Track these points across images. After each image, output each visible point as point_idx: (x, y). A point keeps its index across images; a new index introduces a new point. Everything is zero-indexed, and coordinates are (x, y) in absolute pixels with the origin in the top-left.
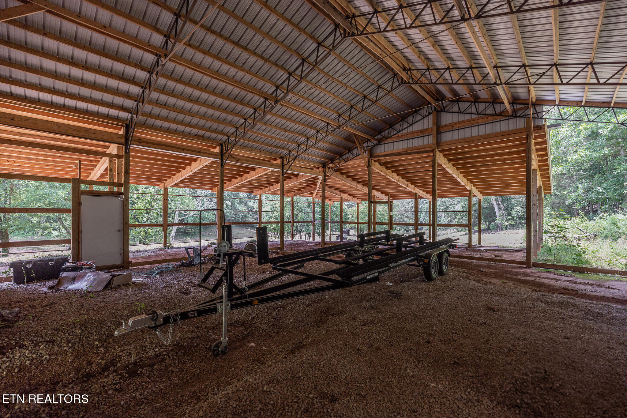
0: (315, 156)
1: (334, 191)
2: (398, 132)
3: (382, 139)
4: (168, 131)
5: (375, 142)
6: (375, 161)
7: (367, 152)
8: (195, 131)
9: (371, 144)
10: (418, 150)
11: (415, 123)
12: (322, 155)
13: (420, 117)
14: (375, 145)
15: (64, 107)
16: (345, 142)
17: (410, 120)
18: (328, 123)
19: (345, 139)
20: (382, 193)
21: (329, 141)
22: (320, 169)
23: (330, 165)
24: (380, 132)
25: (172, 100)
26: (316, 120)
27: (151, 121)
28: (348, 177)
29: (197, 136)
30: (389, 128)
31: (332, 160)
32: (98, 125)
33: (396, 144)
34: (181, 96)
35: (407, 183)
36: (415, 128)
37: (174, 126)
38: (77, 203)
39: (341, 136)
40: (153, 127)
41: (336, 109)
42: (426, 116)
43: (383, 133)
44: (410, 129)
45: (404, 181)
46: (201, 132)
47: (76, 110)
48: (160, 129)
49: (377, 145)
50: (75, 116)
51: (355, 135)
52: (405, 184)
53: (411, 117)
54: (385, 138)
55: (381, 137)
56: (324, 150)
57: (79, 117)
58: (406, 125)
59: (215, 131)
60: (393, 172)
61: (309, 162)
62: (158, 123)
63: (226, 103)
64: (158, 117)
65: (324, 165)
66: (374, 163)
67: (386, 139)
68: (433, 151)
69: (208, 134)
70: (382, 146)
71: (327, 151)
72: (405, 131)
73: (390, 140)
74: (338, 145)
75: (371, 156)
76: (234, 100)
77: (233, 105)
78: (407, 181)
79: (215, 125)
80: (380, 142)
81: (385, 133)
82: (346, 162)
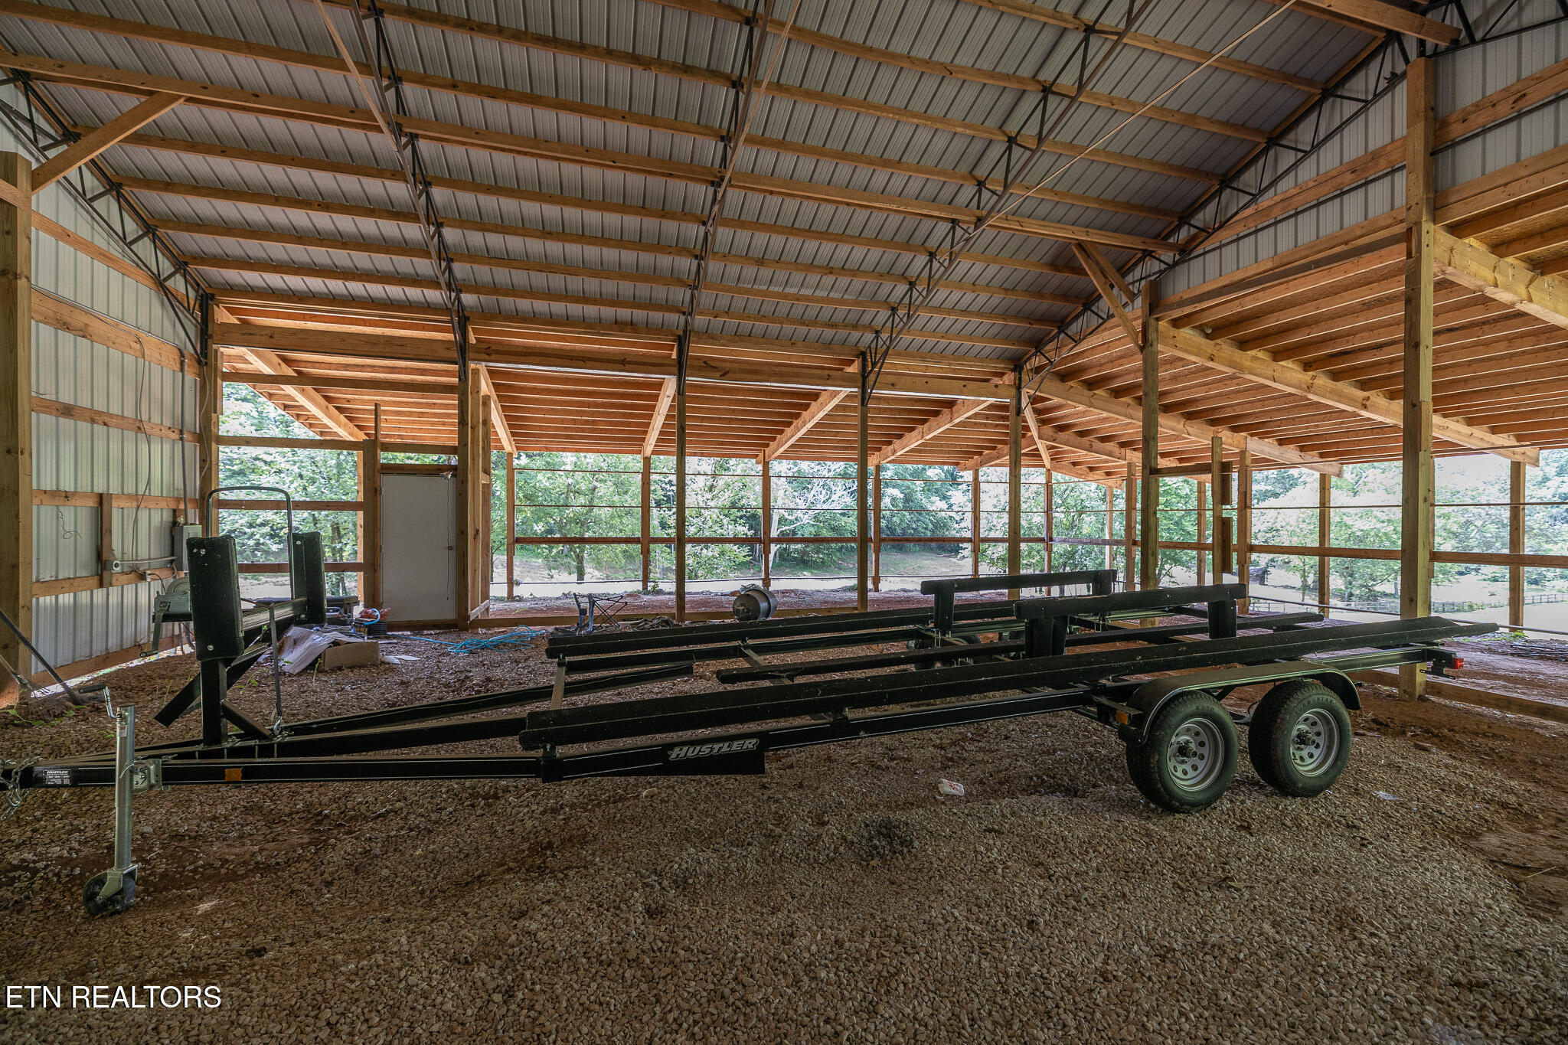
0: (971, 337)
1: (1098, 445)
2: (1255, 197)
3: (1193, 238)
4: (551, 321)
5: (1168, 256)
6: (1177, 323)
7: (1139, 302)
8: (608, 312)
9: (1157, 266)
10: (1343, 248)
11: (1328, 137)
12: (994, 331)
13: (1350, 108)
14: (1171, 267)
15: (351, 301)
16: (1057, 279)
17: (1304, 134)
18: (954, 221)
19: (1054, 265)
20: (1282, 442)
21: (997, 282)
22: (1006, 378)
23: (1036, 361)
24: (1185, 217)
25: (515, 243)
26: (911, 222)
27: (508, 303)
28: (1118, 393)
29: (619, 326)
30: (1219, 192)
31: (1038, 344)
32: (423, 328)
33: (1247, 244)
34: (523, 229)
35: (1360, 394)
36: (1329, 158)
37: (558, 308)
38: (372, 489)
39: (1034, 258)
40: (518, 317)
41: (964, 168)
42: (1377, 96)
43: (1200, 216)
44: (1307, 171)
45: (1345, 387)
46: (624, 313)
47: (371, 303)
48: (533, 319)
49: (1176, 264)
50: (372, 315)
51: (1080, 245)
52: (1351, 401)
53: (1309, 124)
54: (1207, 232)
55: (1193, 231)
56: (991, 314)
57: (380, 316)
58: (1288, 158)
59: (651, 305)
60: (1277, 355)
61: (959, 358)
62: (524, 304)
63: (632, 222)
64: (513, 291)
65: (1017, 364)
66: (1173, 331)
67: (1210, 235)
68: (1409, 237)
69: (639, 315)
70: (1196, 265)
71: (1004, 316)
72: (1286, 185)
73: (1225, 235)
74: (1037, 291)
75: (1155, 304)
76: (643, 210)
77: (651, 224)
78: (1364, 386)
79: (643, 290)
80: (1185, 252)
81: (1206, 216)
82: (1077, 342)
